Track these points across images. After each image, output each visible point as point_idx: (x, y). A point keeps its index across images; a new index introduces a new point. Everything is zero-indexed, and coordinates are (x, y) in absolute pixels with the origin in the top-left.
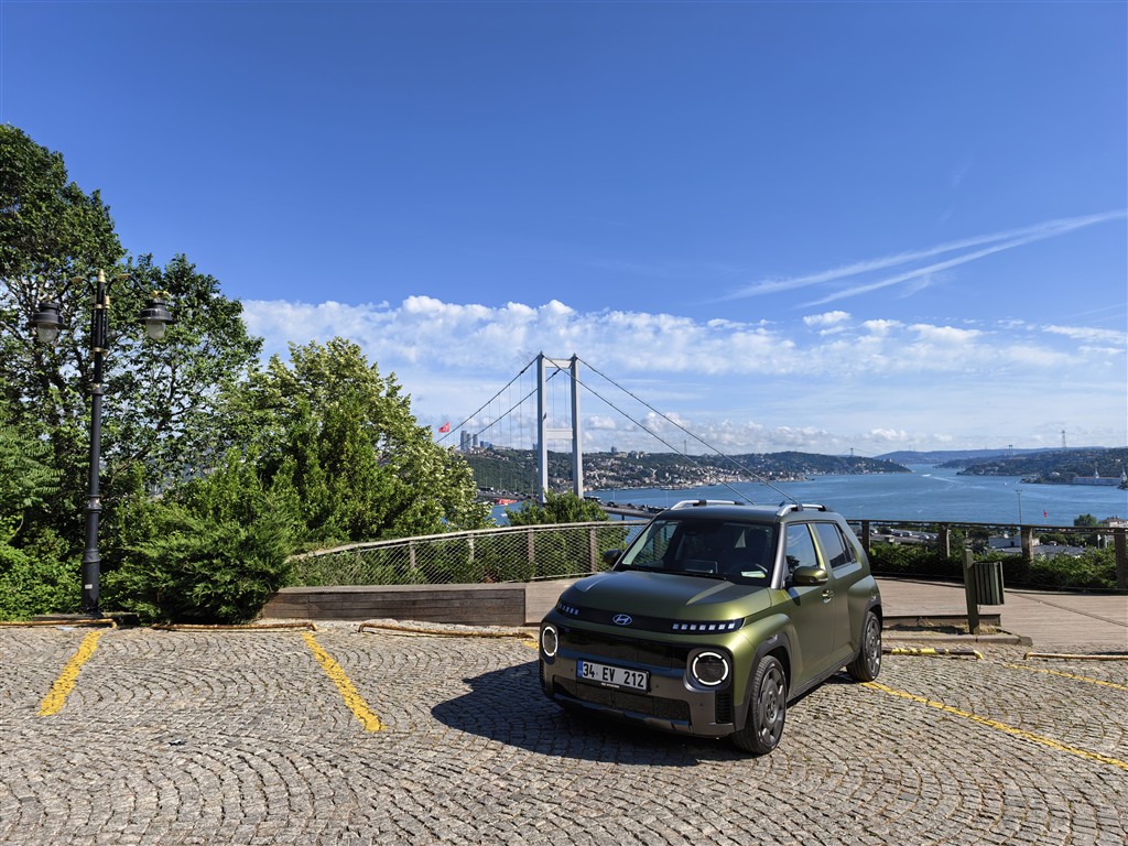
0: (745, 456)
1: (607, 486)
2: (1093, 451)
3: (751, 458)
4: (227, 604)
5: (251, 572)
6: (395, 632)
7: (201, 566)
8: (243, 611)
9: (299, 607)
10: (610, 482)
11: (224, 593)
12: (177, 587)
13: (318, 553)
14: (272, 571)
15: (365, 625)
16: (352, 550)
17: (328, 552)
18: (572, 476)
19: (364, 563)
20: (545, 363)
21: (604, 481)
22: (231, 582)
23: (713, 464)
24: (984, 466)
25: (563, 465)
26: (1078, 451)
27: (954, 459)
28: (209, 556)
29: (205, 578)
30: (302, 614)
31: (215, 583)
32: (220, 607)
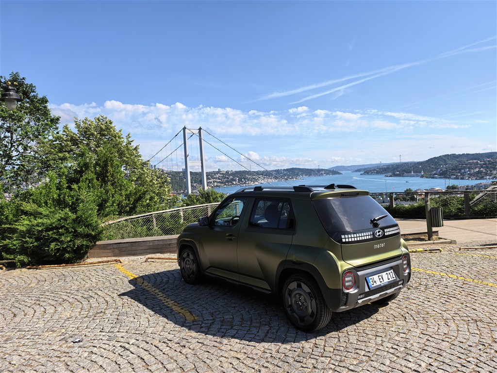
0: (275, 171)
1: (217, 186)
2: (411, 163)
3: (278, 171)
4: (69, 252)
5: (81, 235)
6: (164, 261)
7: (52, 234)
8: (77, 256)
9: (108, 251)
10: (219, 184)
11: (67, 247)
12: (39, 245)
13: (111, 222)
14: (93, 233)
15: (149, 258)
16: (126, 220)
17: (115, 222)
18: (201, 182)
19: (132, 226)
20: (187, 131)
21: (216, 184)
22: (71, 241)
23: (262, 174)
24: (371, 171)
25: (197, 178)
26: (405, 163)
27: (359, 168)
28: (57, 228)
29: (55, 240)
30: (110, 255)
31: (62, 242)
32: (64, 254)
